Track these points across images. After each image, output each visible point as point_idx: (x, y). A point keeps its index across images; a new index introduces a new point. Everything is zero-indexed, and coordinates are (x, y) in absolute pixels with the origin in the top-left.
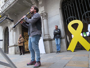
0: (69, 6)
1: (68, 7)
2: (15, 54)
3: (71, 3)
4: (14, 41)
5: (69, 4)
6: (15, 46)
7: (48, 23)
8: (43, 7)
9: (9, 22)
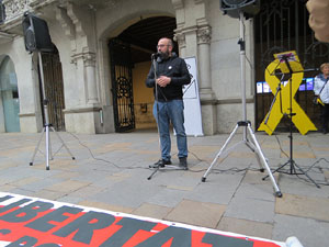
0: (277, 15)
1: (272, 17)
2: (97, 133)
3: (282, 8)
5: (278, 8)
7: (212, 54)
8: (203, 5)
9: (68, 32)
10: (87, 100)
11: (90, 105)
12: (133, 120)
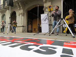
4: (22, 23)
5: (69, 4)
6: (23, 26)
8: (50, 2)
9: (19, 8)
10: (21, 24)
11: (22, 25)
12: (32, 31)
